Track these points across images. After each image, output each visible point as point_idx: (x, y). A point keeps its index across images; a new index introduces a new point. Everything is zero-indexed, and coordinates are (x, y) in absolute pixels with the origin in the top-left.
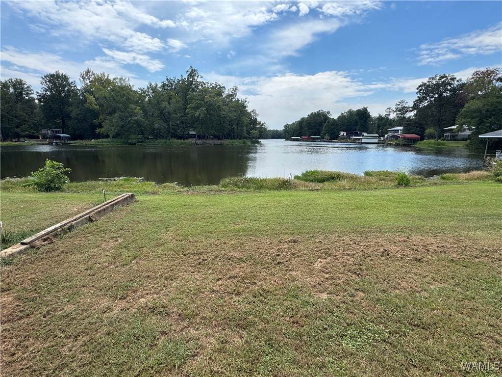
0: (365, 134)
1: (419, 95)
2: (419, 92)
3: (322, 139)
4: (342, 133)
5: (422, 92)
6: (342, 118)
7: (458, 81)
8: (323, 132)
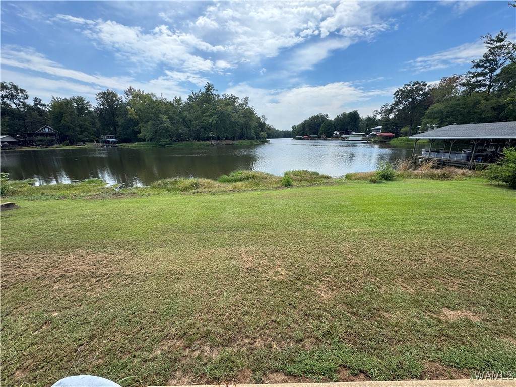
0: (354, 133)
1: (396, 100)
2: (396, 97)
3: (319, 138)
4: (336, 132)
5: (398, 96)
6: (337, 119)
7: (428, 87)
8: (320, 131)
